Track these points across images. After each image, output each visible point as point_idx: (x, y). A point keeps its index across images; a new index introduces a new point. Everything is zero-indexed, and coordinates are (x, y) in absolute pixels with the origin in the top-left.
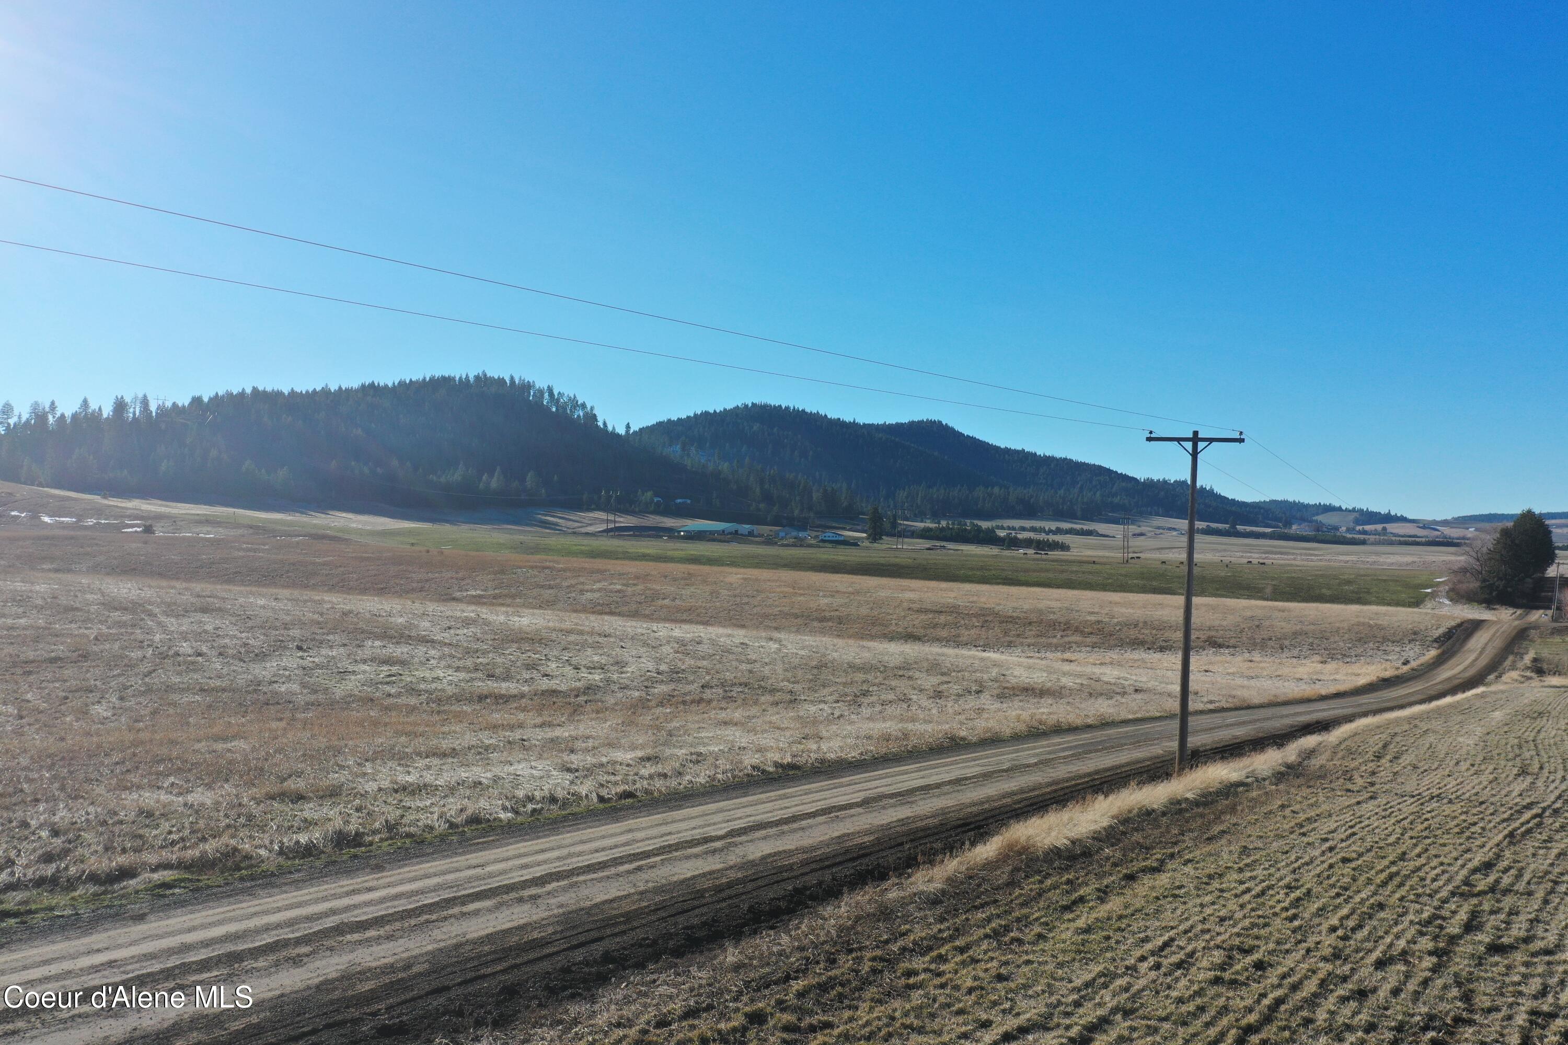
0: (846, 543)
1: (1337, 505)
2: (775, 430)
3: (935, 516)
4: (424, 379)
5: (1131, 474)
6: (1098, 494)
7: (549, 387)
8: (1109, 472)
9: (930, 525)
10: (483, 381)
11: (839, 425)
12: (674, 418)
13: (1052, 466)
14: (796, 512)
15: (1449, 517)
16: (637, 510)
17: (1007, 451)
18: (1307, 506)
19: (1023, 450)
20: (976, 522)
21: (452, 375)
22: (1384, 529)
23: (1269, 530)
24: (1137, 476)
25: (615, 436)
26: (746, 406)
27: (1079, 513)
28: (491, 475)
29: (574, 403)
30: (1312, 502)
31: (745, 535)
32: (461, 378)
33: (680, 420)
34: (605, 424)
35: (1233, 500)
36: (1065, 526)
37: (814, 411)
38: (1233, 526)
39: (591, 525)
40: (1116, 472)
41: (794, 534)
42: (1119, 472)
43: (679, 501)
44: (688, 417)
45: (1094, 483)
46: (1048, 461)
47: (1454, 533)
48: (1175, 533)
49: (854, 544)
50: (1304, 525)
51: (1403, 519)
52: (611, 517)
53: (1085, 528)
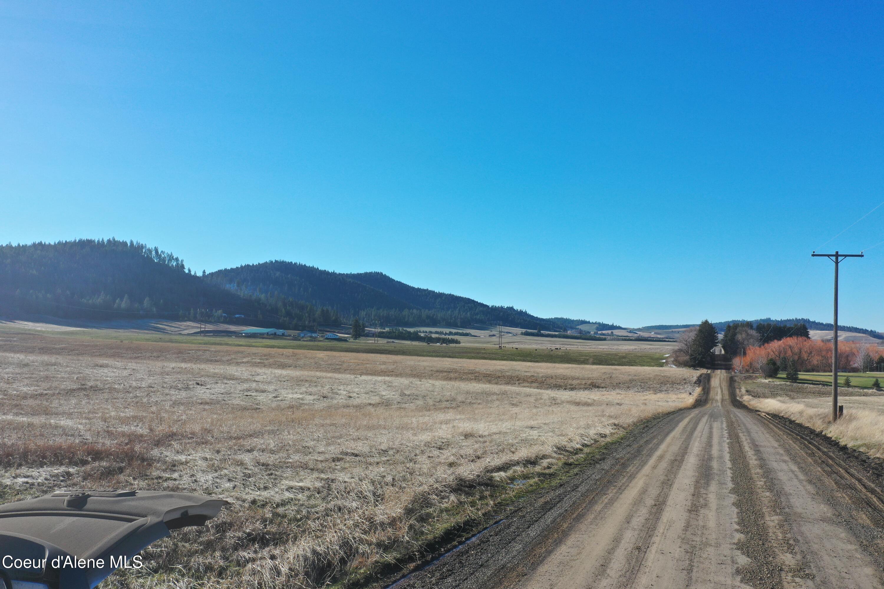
0: (340, 340)
1: (588, 320)
2: (289, 276)
3: (382, 326)
4: (75, 240)
5: (485, 303)
6: (469, 313)
7: (155, 247)
8: (473, 301)
9: (379, 330)
10: (113, 243)
11: (325, 273)
12: (229, 268)
13: (443, 298)
14: (307, 323)
15: (641, 327)
16: (213, 321)
17: (419, 290)
18: (573, 321)
19: (428, 289)
20: (405, 329)
21: (93, 239)
22: (612, 333)
23: (557, 333)
24: (488, 304)
25: (195, 277)
26: (272, 262)
27: (459, 324)
28: (122, 300)
29: (171, 257)
30: (575, 319)
31: (281, 336)
32: (98, 241)
33: (232, 269)
34: (189, 270)
35: (537, 317)
36: (454, 331)
37: (311, 266)
38: (539, 331)
39: (186, 329)
40: (477, 302)
41: (309, 334)
42: (479, 302)
43: (237, 316)
44: (237, 268)
45: (466, 308)
46: (441, 295)
47: (645, 335)
48: (510, 335)
49: (345, 340)
50: (573, 331)
51: (619, 328)
52: (199, 325)
53: (464, 332)
